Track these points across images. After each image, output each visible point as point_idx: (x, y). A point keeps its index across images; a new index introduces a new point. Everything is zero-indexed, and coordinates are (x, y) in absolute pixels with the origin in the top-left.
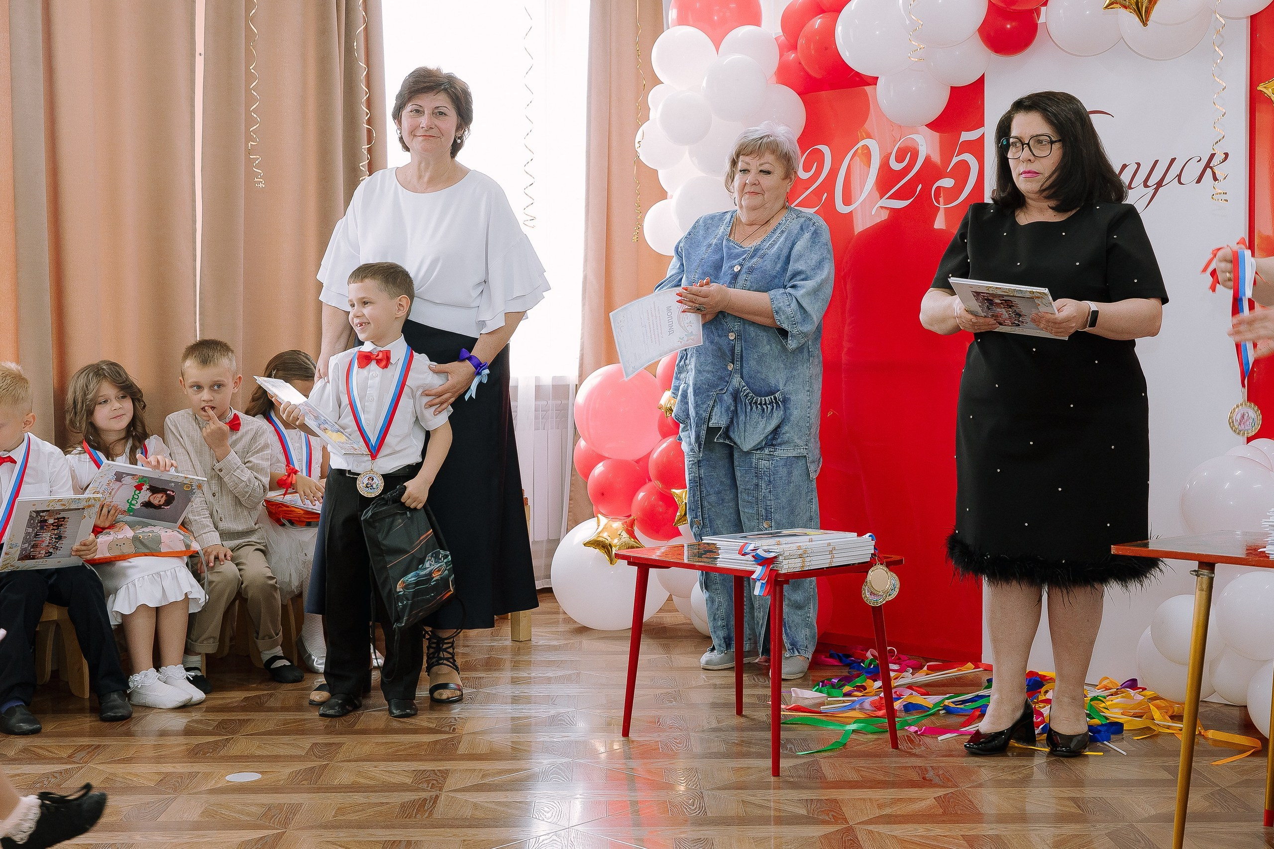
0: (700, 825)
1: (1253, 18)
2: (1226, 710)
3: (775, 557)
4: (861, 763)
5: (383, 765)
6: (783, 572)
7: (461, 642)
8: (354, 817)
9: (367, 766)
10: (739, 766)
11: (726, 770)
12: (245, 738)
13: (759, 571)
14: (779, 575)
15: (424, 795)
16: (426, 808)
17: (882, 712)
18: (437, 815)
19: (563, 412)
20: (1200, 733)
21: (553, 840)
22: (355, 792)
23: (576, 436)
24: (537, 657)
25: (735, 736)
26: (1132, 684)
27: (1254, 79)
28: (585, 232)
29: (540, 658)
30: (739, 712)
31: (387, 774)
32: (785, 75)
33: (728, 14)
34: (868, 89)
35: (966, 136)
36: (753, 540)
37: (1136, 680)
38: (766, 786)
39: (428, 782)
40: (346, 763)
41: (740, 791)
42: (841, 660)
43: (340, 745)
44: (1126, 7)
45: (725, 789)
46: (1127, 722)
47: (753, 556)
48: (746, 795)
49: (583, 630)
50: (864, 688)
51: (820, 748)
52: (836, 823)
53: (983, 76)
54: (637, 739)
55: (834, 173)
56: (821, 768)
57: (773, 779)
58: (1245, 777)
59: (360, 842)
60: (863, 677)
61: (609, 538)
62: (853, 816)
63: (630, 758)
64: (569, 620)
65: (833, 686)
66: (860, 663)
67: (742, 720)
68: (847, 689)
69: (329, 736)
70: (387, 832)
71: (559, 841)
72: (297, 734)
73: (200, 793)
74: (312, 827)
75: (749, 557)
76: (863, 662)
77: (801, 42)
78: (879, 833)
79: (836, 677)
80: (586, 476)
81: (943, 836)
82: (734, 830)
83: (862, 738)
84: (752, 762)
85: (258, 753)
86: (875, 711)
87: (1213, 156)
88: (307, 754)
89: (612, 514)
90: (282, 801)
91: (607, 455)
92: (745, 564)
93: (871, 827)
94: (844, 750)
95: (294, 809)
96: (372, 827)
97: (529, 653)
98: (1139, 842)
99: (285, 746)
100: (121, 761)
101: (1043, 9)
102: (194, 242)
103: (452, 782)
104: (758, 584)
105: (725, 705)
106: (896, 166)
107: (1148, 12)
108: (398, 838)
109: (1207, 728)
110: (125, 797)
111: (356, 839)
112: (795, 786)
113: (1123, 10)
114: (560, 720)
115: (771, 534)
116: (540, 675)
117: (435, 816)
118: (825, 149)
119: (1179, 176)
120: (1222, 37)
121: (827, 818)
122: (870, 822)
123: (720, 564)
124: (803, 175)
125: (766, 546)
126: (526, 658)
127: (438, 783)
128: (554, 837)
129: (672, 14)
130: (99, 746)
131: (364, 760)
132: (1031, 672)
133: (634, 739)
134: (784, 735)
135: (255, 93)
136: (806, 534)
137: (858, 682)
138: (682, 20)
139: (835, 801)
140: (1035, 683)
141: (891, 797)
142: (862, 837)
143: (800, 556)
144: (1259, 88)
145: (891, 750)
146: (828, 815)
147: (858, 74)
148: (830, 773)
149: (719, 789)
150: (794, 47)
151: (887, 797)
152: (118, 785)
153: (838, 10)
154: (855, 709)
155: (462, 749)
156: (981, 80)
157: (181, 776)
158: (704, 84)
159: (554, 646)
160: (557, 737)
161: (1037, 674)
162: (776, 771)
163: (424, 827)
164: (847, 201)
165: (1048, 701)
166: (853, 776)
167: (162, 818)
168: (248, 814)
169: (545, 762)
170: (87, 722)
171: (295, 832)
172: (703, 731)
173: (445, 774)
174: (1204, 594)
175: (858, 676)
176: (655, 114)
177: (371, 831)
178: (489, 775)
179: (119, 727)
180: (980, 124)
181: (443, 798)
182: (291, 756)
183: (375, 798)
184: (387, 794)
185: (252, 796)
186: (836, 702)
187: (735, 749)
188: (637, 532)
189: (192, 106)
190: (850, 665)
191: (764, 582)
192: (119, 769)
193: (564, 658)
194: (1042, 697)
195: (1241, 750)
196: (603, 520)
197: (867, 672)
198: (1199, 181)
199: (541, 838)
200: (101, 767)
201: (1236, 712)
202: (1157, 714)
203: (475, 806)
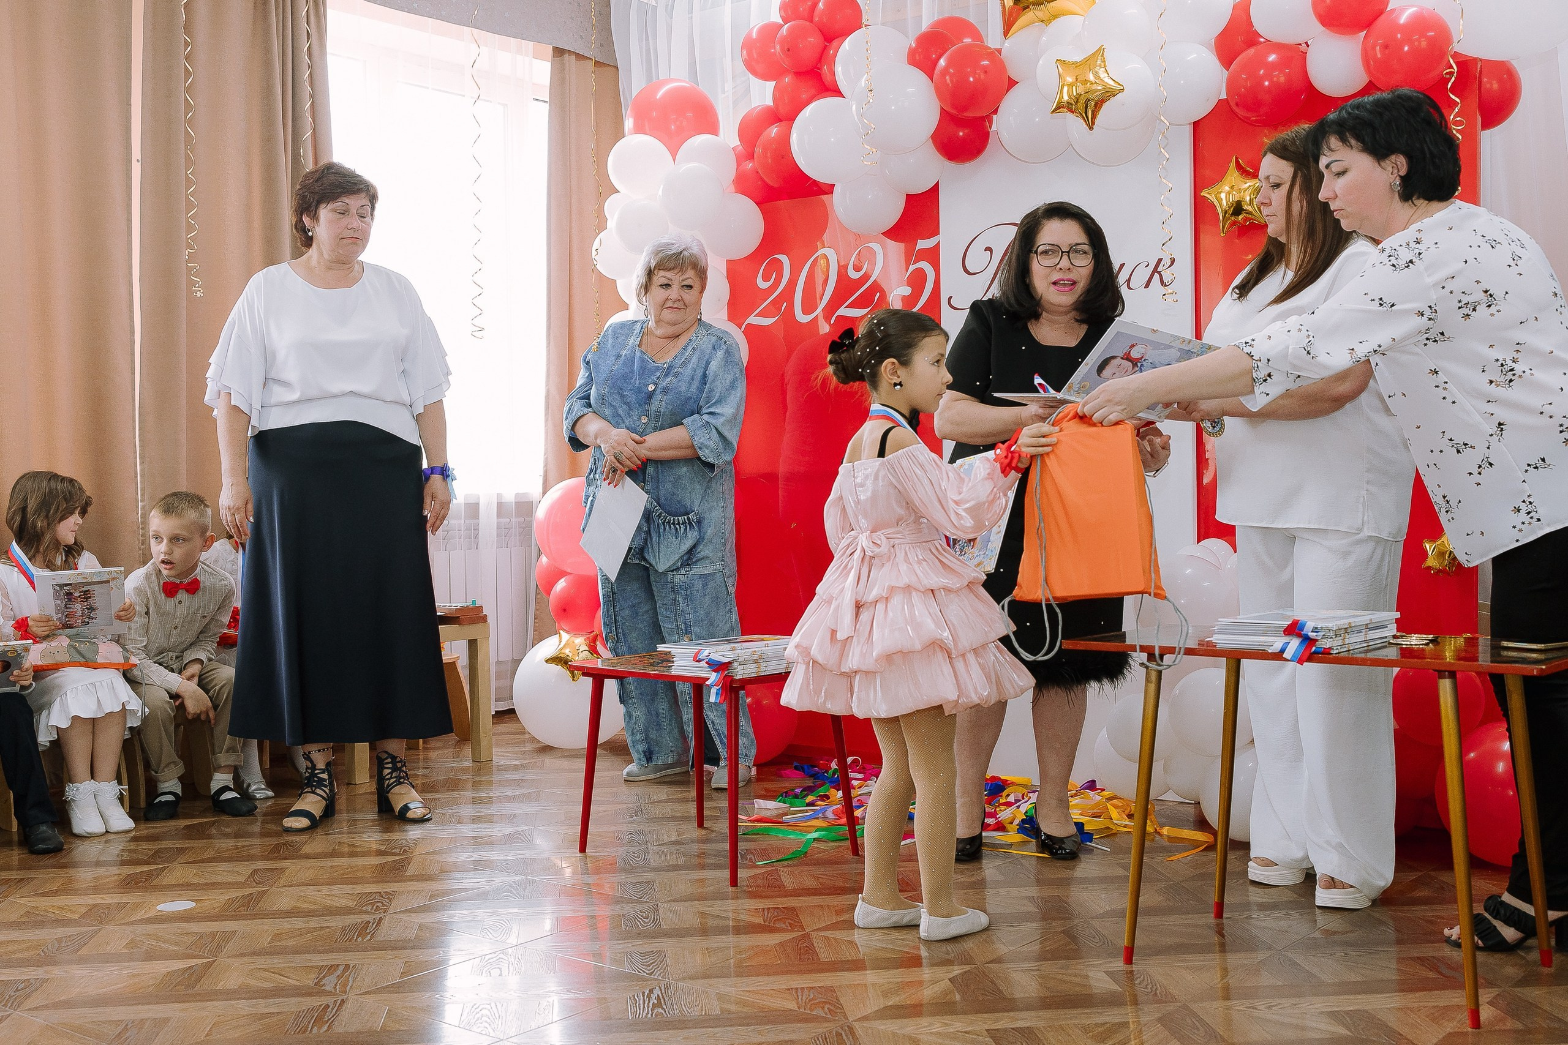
0: (654, 937)
1: (1196, 124)
2: (1181, 808)
3: (730, 663)
4: (821, 871)
5: (326, 889)
6: (738, 678)
7: (421, 764)
8: (291, 943)
9: (311, 891)
10: (698, 877)
11: (684, 883)
12: (184, 867)
13: (713, 677)
14: (733, 681)
15: (367, 918)
16: (368, 931)
17: (844, 820)
18: (379, 938)
19: (526, 530)
20: (1156, 830)
21: (500, 958)
22: (294, 917)
23: (540, 553)
24: (496, 777)
25: (695, 848)
26: (1092, 785)
27: (1199, 184)
28: (547, 347)
29: (499, 778)
30: (700, 824)
31: (330, 898)
32: (743, 184)
33: (685, 123)
34: (824, 197)
35: (923, 244)
36: (708, 646)
37: (1093, 782)
38: (724, 897)
39: (373, 904)
40: (287, 888)
41: (696, 902)
42: (804, 771)
43: (283, 870)
44: (1072, 112)
45: (681, 901)
46: (1088, 822)
47: (707, 663)
48: (701, 906)
49: (547, 749)
50: (828, 797)
51: (778, 858)
52: (792, 931)
53: (937, 185)
54: (594, 854)
55: (793, 283)
56: (780, 876)
57: (731, 889)
58: (1197, 872)
59: (294, 968)
60: (827, 785)
61: (570, 655)
62: (810, 923)
63: (585, 874)
64: (534, 740)
65: (796, 796)
66: (824, 773)
67: (703, 832)
68: (810, 798)
69: (272, 862)
70: (325, 956)
71: (506, 958)
72: (238, 861)
73: (129, 924)
74: (244, 955)
75: (703, 664)
76: (827, 772)
77: (758, 151)
78: (836, 939)
79: (799, 787)
80: (548, 593)
81: (902, 939)
82: (686, 941)
83: (822, 846)
84: (710, 874)
85: (195, 881)
86: (837, 819)
87: (1160, 260)
88: (247, 880)
89: (575, 631)
90: (215, 930)
91: (569, 570)
92: (700, 671)
93: (827, 934)
94: (803, 858)
95: (229, 936)
96: (308, 952)
97: (490, 773)
98: (1094, 938)
99: (224, 872)
100: (43, 895)
101: (995, 117)
102: (133, 355)
103: (397, 904)
104: (714, 690)
105: (685, 819)
106: (854, 275)
107: (1094, 116)
108: (336, 963)
109: (1162, 826)
110: (46, 931)
111: (290, 965)
112: (753, 895)
113: (1069, 114)
114: (517, 838)
115: (727, 640)
116: (499, 794)
117: (377, 939)
118: (783, 258)
119: (1128, 281)
120: (1165, 137)
121: (784, 926)
122: (827, 928)
123: (675, 671)
124: (762, 285)
125: (720, 652)
126: (484, 778)
127: (383, 905)
128: (501, 956)
129: (629, 123)
130: (22, 879)
131: (307, 885)
132: (993, 778)
133: (591, 854)
134: (742, 846)
135: (192, 199)
136: (763, 640)
137: (822, 791)
138: (639, 129)
139: (793, 909)
140: (997, 787)
141: (848, 903)
142: (818, 944)
143: (756, 661)
144: (1202, 194)
145: (852, 856)
146: (785, 923)
147: (815, 183)
148: (788, 879)
149: (674, 901)
150: (751, 156)
151: (845, 903)
152: (39, 918)
153: (793, 120)
154: (817, 818)
155: (411, 871)
156: (935, 189)
157: (108, 907)
158: (660, 193)
159: (516, 765)
160: (512, 855)
161: (999, 779)
162: (734, 881)
163: (365, 950)
164: (806, 311)
165: (1009, 804)
166: (810, 883)
167: (84, 951)
168: (176, 944)
169: (498, 880)
170: (15, 855)
171: (228, 961)
172: (662, 845)
173: (390, 896)
174: (1152, 687)
175: (821, 786)
176: (611, 224)
177: (307, 956)
178: (438, 895)
179: (47, 860)
180: (936, 232)
181: (386, 920)
182: (229, 883)
183: (314, 923)
184: (328, 918)
185: (184, 925)
186: (798, 811)
187: (695, 861)
188: (600, 648)
189: (129, 213)
190: (815, 776)
191: (718, 688)
192: (44, 903)
193: (526, 777)
194: (1002, 801)
195: (1195, 844)
196: (565, 636)
197: (831, 782)
198: (1147, 286)
199: (487, 957)
200: (22, 901)
201: (1191, 810)
202: (1114, 813)
203: (421, 927)
